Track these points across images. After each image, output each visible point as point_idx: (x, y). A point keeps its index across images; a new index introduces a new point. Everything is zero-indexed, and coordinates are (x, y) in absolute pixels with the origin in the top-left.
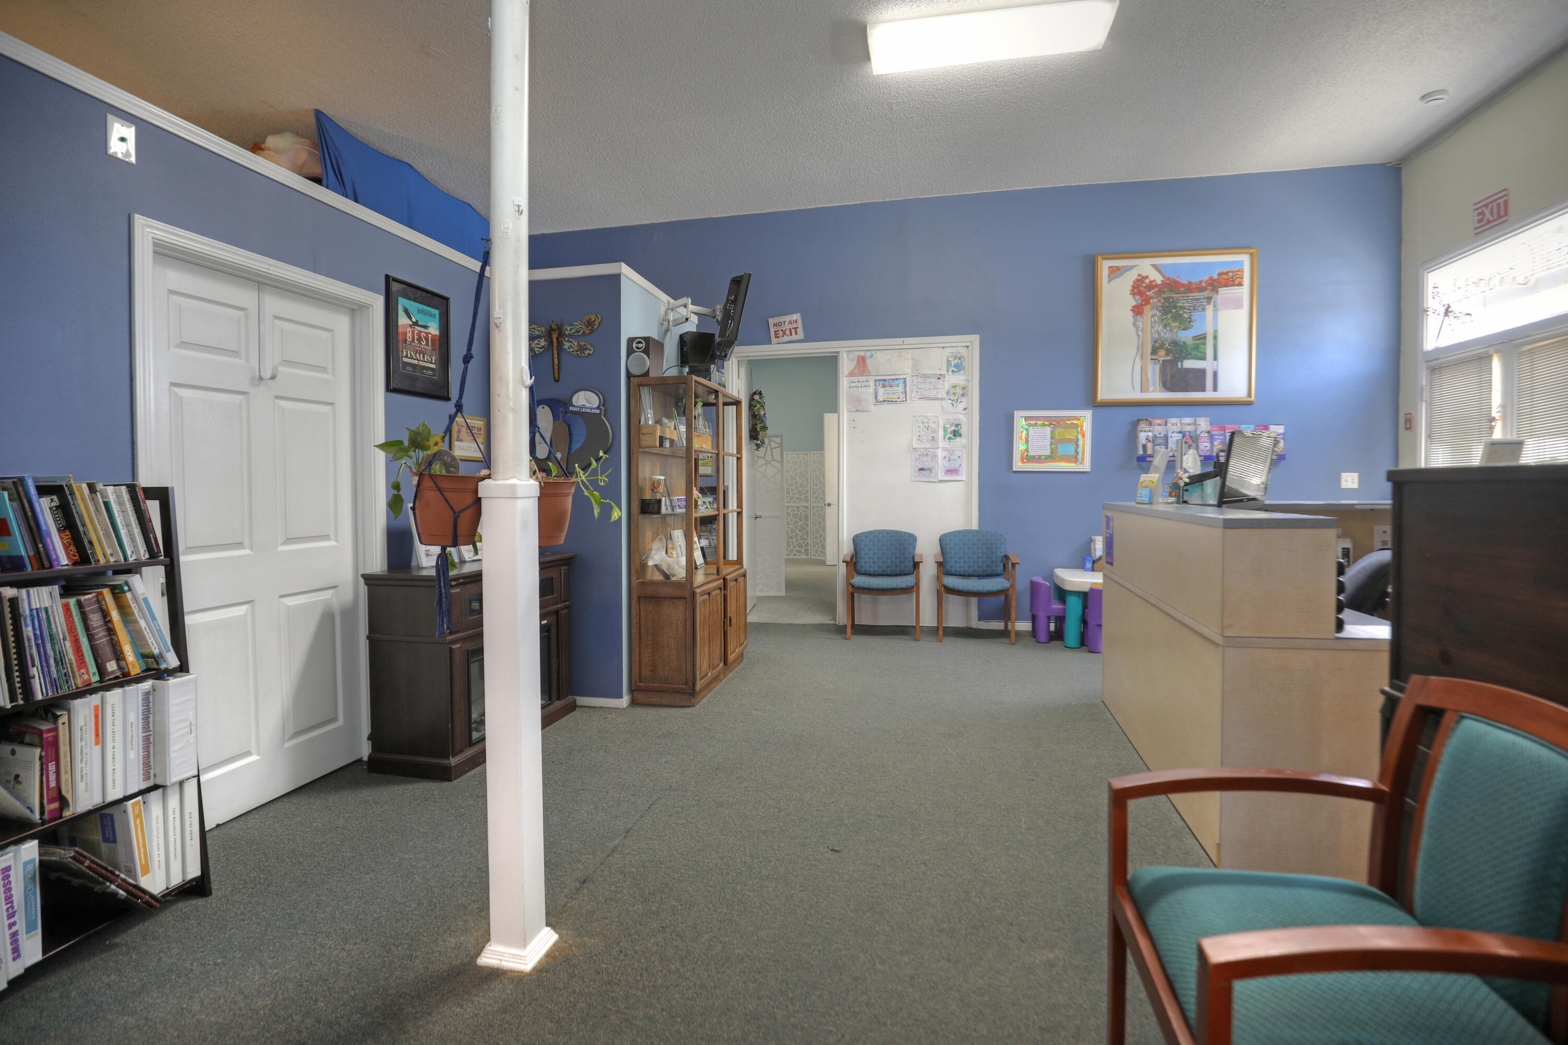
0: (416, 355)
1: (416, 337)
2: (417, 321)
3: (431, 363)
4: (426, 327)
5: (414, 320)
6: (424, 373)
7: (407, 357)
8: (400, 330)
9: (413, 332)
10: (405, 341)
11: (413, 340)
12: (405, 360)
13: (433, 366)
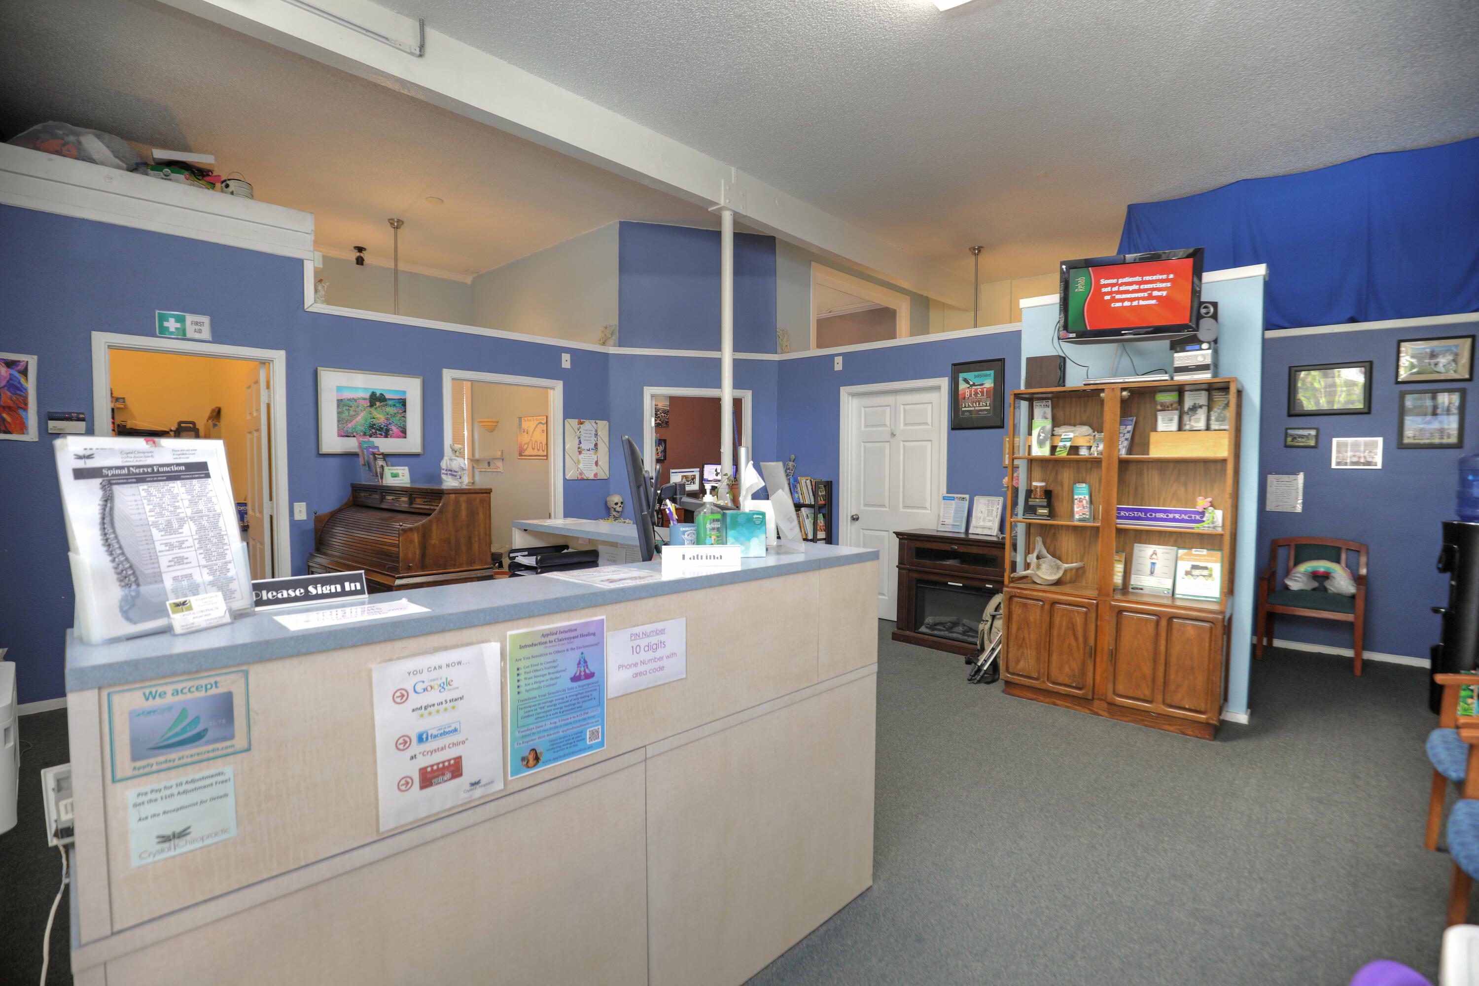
0: (973, 404)
1: (973, 393)
2: (974, 383)
3: (986, 406)
4: (982, 385)
5: (971, 383)
6: (979, 414)
7: (965, 407)
8: (960, 393)
9: (971, 391)
10: (964, 398)
11: (971, 395)
12: (963, 409)
13: (988, 408)
